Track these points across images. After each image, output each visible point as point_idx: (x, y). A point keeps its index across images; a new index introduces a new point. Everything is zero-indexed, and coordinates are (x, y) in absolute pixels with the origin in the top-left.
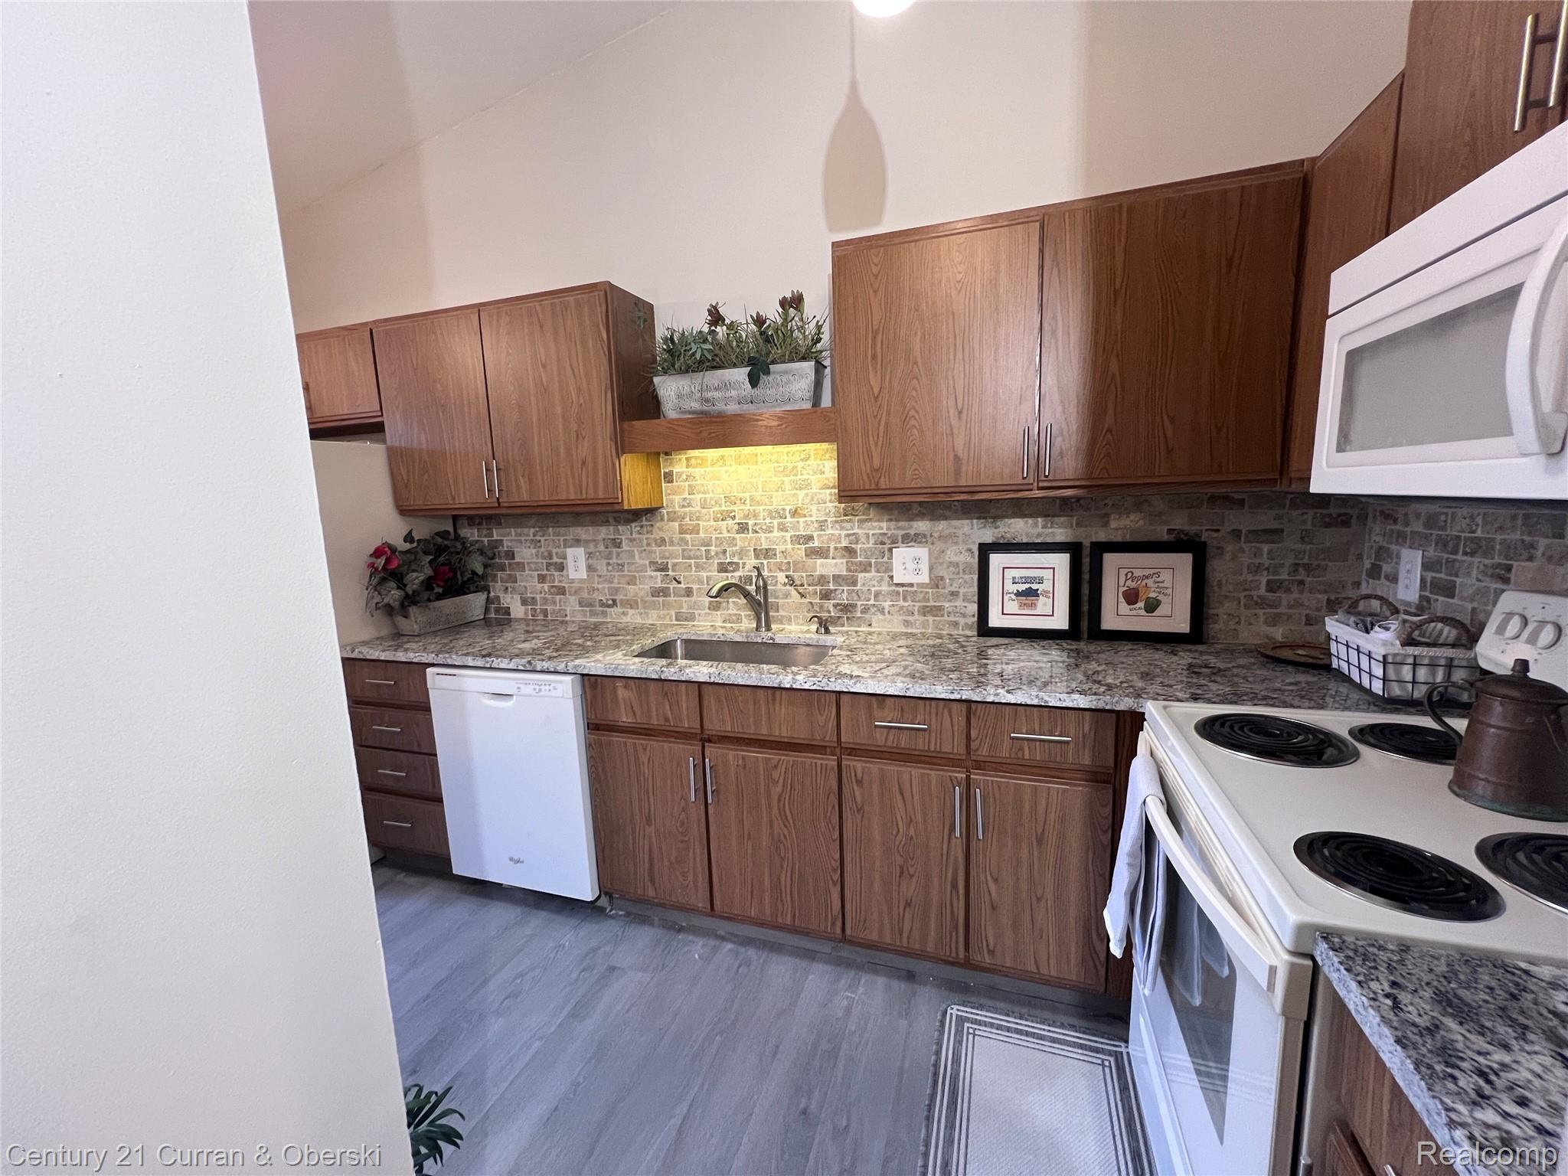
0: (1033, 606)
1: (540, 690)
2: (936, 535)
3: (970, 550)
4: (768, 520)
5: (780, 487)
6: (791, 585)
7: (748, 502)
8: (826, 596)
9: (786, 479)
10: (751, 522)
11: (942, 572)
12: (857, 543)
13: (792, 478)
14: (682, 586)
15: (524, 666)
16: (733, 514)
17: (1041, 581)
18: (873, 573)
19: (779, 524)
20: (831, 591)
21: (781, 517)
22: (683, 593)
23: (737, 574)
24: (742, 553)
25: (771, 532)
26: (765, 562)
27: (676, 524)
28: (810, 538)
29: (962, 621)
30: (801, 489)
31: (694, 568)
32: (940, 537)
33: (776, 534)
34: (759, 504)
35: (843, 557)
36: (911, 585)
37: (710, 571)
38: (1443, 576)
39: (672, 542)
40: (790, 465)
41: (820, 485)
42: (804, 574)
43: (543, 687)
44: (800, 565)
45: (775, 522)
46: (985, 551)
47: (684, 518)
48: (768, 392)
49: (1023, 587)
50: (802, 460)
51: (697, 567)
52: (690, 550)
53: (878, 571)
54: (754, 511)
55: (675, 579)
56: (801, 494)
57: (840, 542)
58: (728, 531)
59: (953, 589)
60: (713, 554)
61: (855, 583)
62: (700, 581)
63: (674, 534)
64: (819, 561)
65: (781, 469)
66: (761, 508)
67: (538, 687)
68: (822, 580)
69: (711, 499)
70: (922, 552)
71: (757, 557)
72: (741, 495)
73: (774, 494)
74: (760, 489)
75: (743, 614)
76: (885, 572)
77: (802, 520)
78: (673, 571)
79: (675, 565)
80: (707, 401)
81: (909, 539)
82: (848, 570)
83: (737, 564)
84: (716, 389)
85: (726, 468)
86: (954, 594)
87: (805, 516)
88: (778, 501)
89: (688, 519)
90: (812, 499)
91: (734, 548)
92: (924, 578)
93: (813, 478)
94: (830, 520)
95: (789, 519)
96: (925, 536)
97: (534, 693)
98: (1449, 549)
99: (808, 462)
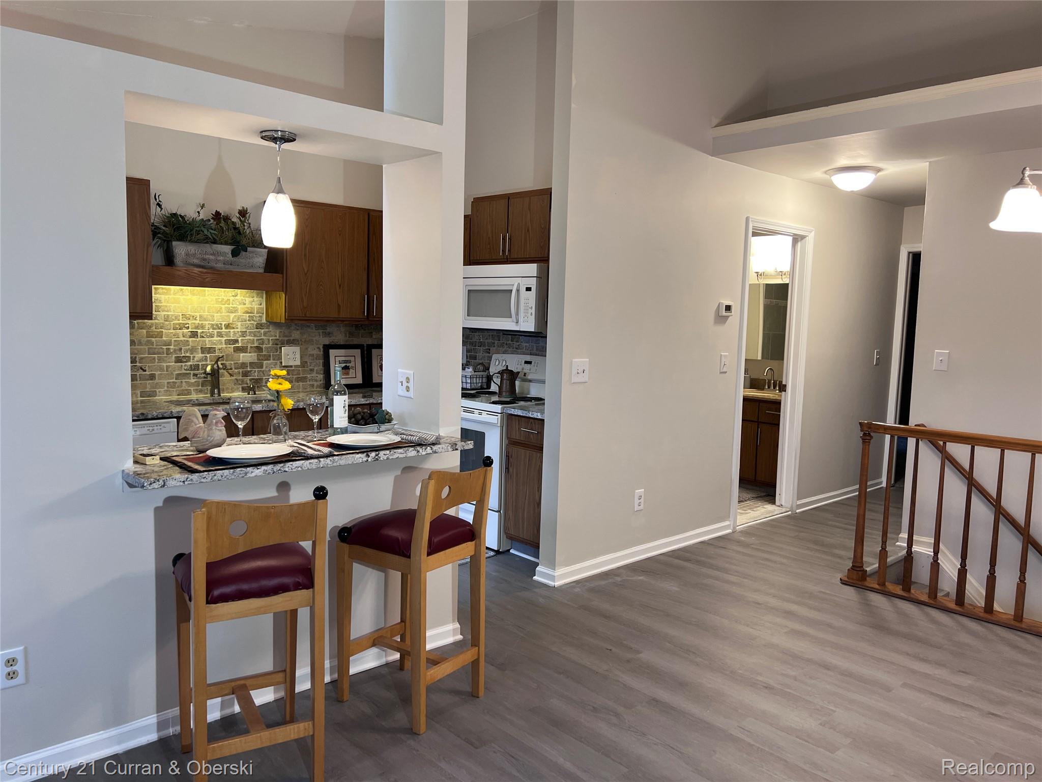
0: (348, 374)
1: (153, 430)
2: (303, 340)
3: (319, 348)
4: (211, 330)
5: (219, 311)
6: (224, 369)
7: (198, 318)
8: (245, 374)
9: (223, 306)
10: (199, 331)
11: (307, 359)
12: (263, 344)
13: (226, 306)
14: (147, 373)
15: (138, 417)
16: (187, 325)
17: (350, 362)
18: (272, 361)
19: (218, 332)
20: (249, 371)
21: (219, 329)
22: (147, 377)
23: (189, 364)
24: (193, 350)
25: (213, 337)
26: (208, 355)
27: (145, 331)
28: (236, 341)
29: (315, 384)
30: (232, 312)
31: (157, 360)
32: (305, 341)
33: (215, 338)
34: (205, 320)
35: (255, 352)
36: (291, 366)
37: (169, 362)
38: (473, 354)
39: (141, 343)
40: (226, 299)
41: (243, 311)
42: (232, 362)
43: (155, 428)
44: (230, 357)
45: (215, 331)
46: (327, 348)
47: (150, 327)
48: (241, 260)
49: (343, 365)
50: (233, 296)
51: (159, 360)
52: (155, 348)
53: (274, 360)
54: (202, 324)
55: (141, 368)
56: (232, 315)
57: (254, 344)
58: (183, 336)
59: (311, 368)
60: (172, 351)
61: (262, 367)
62: (161, 369)
63: (143, 337)
64: (242, 354)
65: (220, 300)
66: (207, 322)
67: (151, 428)
68: (243, 365)
69: (172, 315)
70: (297, 349)
71: (202, 353)
72: (193, 314)
73: (216, 315)
74: (206, 311)
75: (192, 389)
76: (278, 360)
77: (232, 330)
78: (140, 363)
79: (142, 359)
80: (205, 260)
81: (291, 342)
82: (258, 359)
83: (189, 357)
84: (211, 254)
85: (184, 297)
86: (312, 370)
87: (234, 328)
88: (218, 319)
89: (154, 327)
90: (238, 318)
91: (187, 347)
92: (298, 363)
93: (239, 307)
94: (248, 331)
95: (224, 330)
96: (298, 341)
97: (148, 432)
98: (474, 345)
99: (237, 298)
